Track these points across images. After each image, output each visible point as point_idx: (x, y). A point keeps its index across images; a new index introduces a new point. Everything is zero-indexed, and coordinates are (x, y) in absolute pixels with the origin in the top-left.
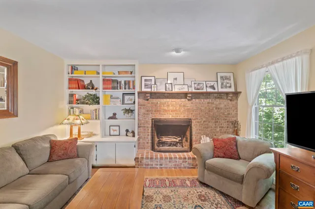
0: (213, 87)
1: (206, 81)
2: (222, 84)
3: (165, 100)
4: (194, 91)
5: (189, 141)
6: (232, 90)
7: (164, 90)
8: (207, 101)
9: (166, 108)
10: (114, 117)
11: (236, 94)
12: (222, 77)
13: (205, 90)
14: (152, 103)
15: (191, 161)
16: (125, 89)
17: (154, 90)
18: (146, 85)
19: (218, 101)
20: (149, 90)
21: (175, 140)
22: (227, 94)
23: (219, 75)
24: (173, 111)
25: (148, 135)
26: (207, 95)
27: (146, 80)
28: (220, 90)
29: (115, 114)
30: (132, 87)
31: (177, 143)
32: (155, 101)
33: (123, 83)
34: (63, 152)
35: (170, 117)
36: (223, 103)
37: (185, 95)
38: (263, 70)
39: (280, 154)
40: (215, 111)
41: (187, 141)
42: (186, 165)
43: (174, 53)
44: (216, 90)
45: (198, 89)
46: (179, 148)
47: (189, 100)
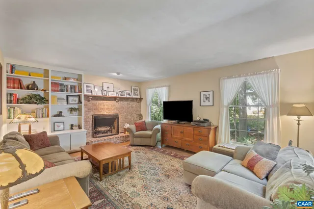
0: (129, 94)
1: (126, 91)
2: (134, 93)
3: (102, 101)
4: (120, 96)
5: (116, 128)
6: (139, 97)
7: (101, 95)
8: (126, 102)
9: (102, 107)
10: (60, 114)
11: (141, 99)
12: (134, 89)
13: (125, 96)
14: (92, 103)
15: (122, 138)
16: (71, 92)
17: (94, 94)
18: (87, 90)
19: (132, 103)
20: (90, 94)
21: (106, 129)
22: (137, 99)
23: (133, 87)
24: (106, 109)
25: (90, 127)
26: (127, 99)
27: (87, 86)
28: (134, 97)
29: (61, 112)
30: (77, 90)
31: (108, 130)
32: (94, 102)
33: (69, 87)
34: (41, 142)
35: (105, 113)
36: (134, 104)
37: (115, 99)
38: (154, 89)
39: (162, 123)
40: (131, 108)
41: (114, 128)
42: (119, 141)
43: (116, 74)
44: (131, 97)
45: (122, 95)
46: (109, 134)
47: (117, 102)
